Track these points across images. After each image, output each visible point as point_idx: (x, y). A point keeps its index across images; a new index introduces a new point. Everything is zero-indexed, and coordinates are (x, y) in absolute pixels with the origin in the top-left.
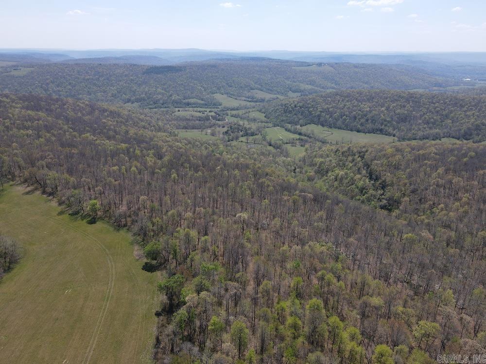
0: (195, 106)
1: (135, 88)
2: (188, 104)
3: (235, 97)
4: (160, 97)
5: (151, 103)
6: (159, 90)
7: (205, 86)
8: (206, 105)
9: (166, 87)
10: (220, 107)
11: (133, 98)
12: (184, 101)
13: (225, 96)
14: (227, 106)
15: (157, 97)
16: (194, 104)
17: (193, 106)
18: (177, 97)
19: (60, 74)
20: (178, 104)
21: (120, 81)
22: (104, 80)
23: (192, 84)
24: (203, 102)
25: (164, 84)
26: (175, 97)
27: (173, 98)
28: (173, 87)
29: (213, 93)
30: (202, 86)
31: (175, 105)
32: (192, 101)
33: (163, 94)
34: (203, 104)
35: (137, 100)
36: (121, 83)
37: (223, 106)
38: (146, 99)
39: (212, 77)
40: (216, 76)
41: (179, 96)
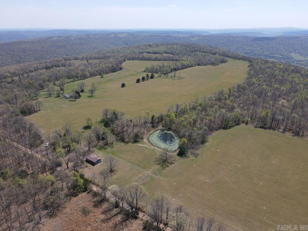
1: (245, 47)
2: (272, 57)
3: (304, 56)
4: (257, 52)
5: (252, 55)
6: (258, 49)
7: (286, 48)
8: (283, 58)
9: (262, 48)
10: (292, 60)
12: (271, 55)
13: (298, 55)
14: (297, 59)
15: (256, 52)
16: (276, 57)
18: (267, 53)
19: (211, 40)
21: (238, 44)
22: (231, 43)
23: (278, 47)
24: (281, 56)
25: (262, 46)
27: (265, 53)
28: (266, 48)
29: (290, 53)
30: (284, 48)
33: (259, 51)
34: (281, 58)
37: (293, 60)
38: (250, 53)
39: (293, 43)
40: (296, 43)
41: (268, 52)
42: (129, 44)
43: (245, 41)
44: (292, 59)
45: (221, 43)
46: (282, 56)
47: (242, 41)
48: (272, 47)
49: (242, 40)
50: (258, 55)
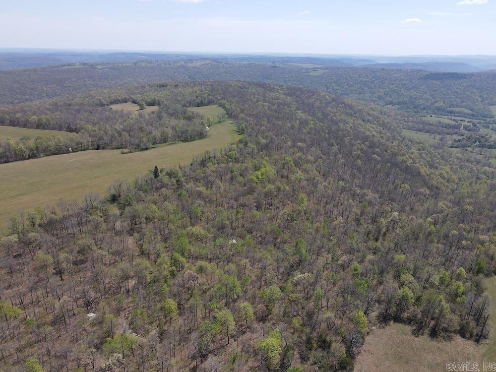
0: (459, 115)
1: (403, 92)
2: (451, 112)
4: (421, 102)
5: (412, 107)
6: (426, 96)
8: (473, 115)
11: (395, 101)
12: (448, 109)
16: (458, 113)
17: (456, 114)
18: (442, 104)
20: (440, 111)
21: (392, 85)
22: (378, 82)
24: (469, 112)
26: (440, 104)
27: (437, 105)
28: (443, 94)
31: (436, 111)
32: (457, 109)
33: (428, 100)
34: (467, 114)
35: (399, 103)
36: (392, 87)
41: (444, 103)
42: (199, 79)
43: (406, 81)
44: (491, 118)
45: (361, 81)
46: (471, 111)
47: (401, 80)
48: (456, 92)
49: (403, 77)
50: (422, 107)
